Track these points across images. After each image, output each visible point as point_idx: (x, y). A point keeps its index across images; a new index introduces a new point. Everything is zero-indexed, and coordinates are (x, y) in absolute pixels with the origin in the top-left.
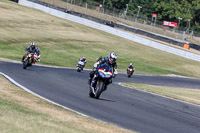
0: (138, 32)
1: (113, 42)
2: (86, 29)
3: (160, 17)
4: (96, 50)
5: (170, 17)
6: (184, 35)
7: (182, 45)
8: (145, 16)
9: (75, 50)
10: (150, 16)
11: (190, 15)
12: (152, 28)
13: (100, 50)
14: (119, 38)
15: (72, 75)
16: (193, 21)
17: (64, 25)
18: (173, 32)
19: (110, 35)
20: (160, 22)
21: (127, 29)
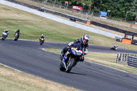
0: (55, 13)
1: (38, 20)
2: (19, 12)
3: (71, 3)
4: (26, 26)
5: (77, 3)
6: (87, 15)
7: (85, 22)
8: (60, 3)
9: (12, 27)
10: (63, 3)
11: (90, 2)
12: (65, 11)
13: (29, 26)
14: (42, 18)
15: (10, 43)
16: (93, 5)
17: (5, 9)
18: (79, 13)
19: (36, 16)
20: (70, 7)
21: (48, 12)
